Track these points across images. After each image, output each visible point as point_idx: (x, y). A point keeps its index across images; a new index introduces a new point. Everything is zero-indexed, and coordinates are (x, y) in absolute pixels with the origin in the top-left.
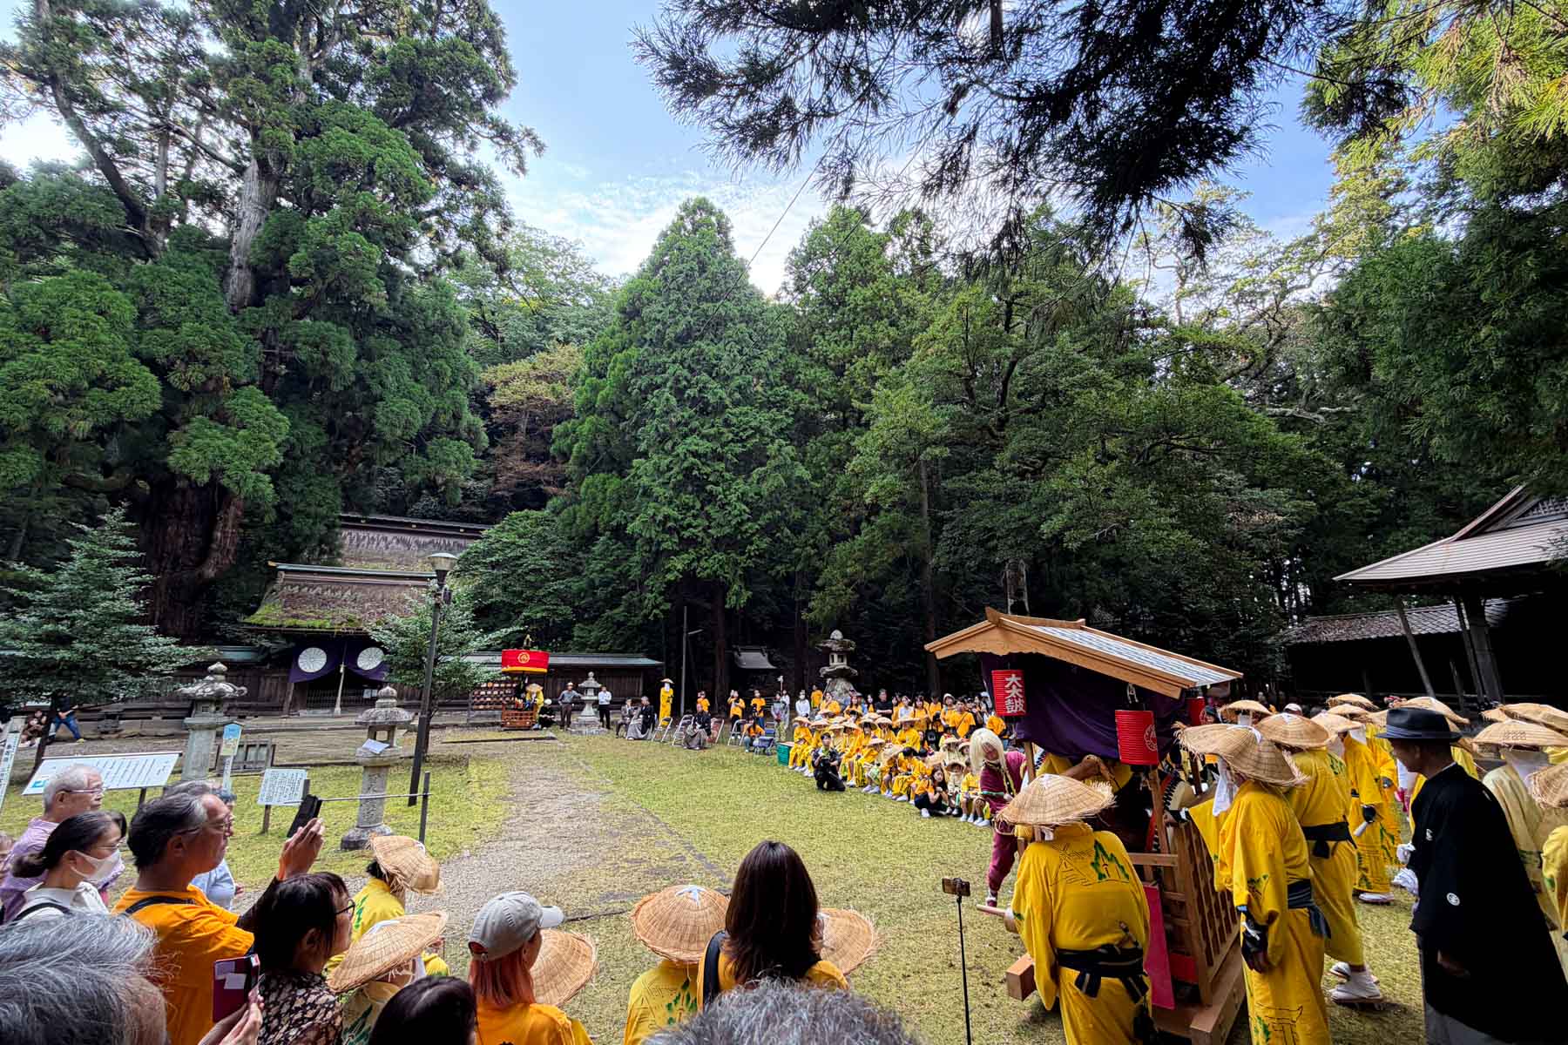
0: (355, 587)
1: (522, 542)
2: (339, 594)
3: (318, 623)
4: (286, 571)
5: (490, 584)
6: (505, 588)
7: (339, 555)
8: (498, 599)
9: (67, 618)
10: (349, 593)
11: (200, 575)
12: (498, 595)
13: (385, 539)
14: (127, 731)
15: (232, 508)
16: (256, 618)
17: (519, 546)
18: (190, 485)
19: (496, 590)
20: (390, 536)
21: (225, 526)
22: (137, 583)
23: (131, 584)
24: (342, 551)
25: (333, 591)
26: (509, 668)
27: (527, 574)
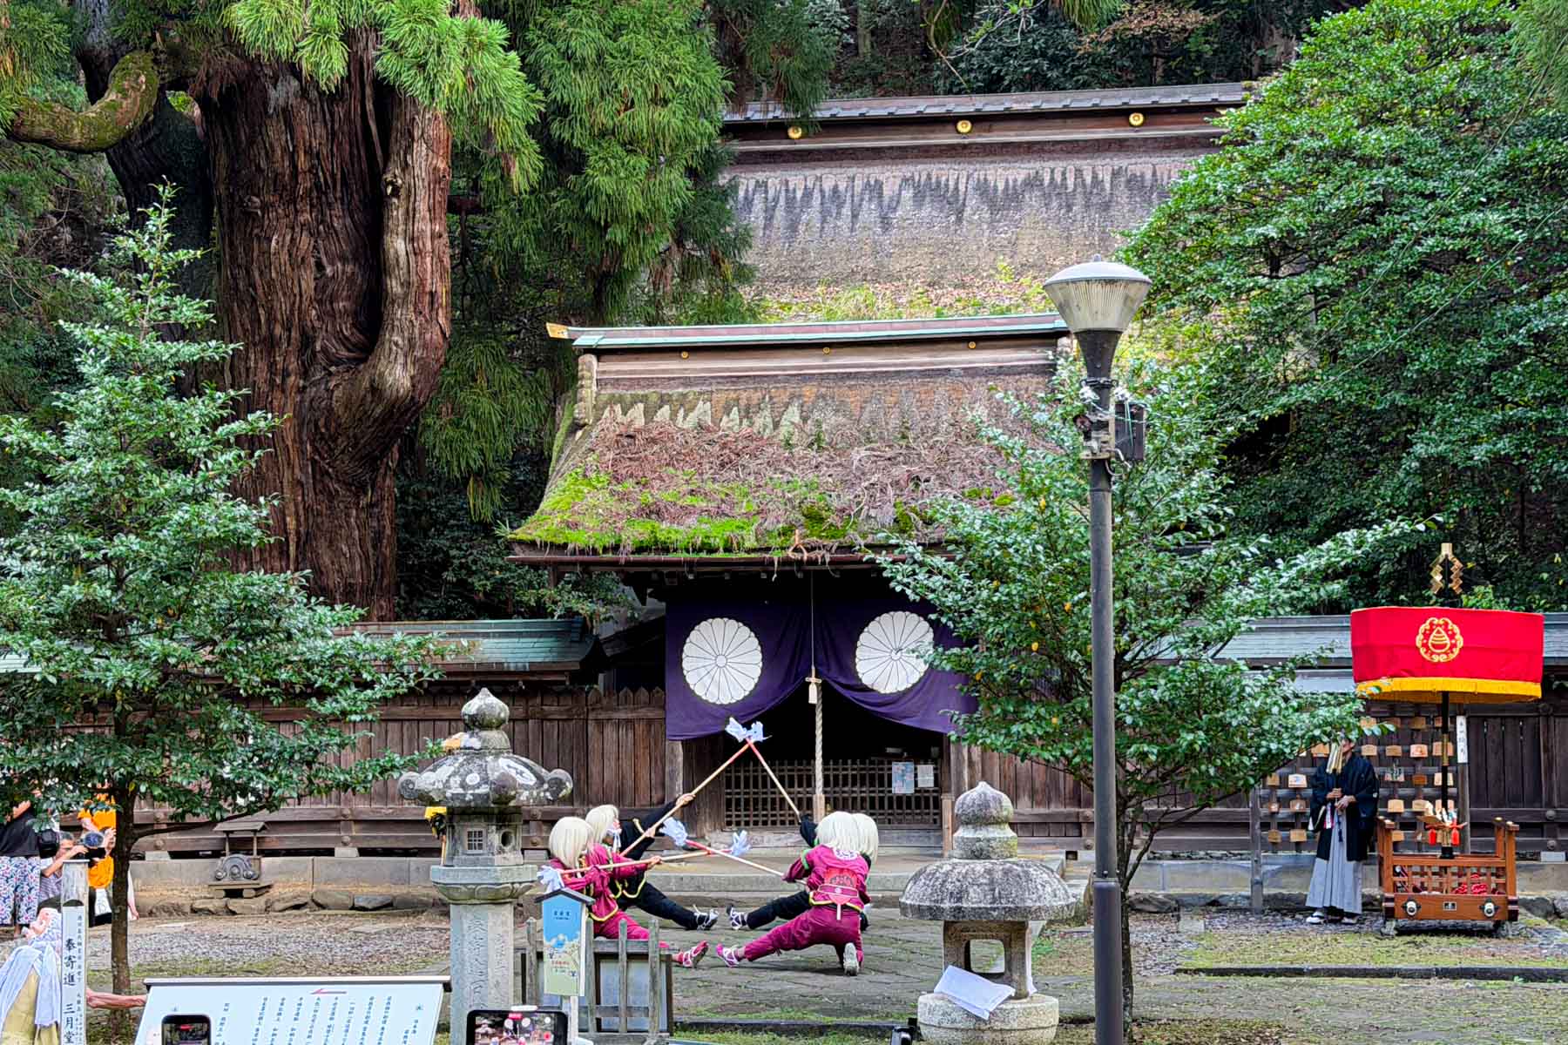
0: (809, 391)
1: (1375, 140)
2: (762, 420)
3: (718, 531)
4: (600, 353)
5: (1272, 333)
6: (1330, 351)
7: (744, 275)
8: (1309, 394)
9: (107, 560)
10: (793, 414)
11: (375, 390)
12: (1307, 379)
13: (876, 189)
14: (283, 891)
15: (420, 149)
16: (542, 525)
17: (1366, 162)
18: (304, 93)
19: (1296, 358)
20: (890, 176)
21: (410, 215)
22: (240, 440)
23: (227, 445)
24: (749, 258)
25: (747, 413)
26: (1387, 684)
27: (1413, 276)
